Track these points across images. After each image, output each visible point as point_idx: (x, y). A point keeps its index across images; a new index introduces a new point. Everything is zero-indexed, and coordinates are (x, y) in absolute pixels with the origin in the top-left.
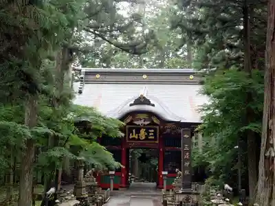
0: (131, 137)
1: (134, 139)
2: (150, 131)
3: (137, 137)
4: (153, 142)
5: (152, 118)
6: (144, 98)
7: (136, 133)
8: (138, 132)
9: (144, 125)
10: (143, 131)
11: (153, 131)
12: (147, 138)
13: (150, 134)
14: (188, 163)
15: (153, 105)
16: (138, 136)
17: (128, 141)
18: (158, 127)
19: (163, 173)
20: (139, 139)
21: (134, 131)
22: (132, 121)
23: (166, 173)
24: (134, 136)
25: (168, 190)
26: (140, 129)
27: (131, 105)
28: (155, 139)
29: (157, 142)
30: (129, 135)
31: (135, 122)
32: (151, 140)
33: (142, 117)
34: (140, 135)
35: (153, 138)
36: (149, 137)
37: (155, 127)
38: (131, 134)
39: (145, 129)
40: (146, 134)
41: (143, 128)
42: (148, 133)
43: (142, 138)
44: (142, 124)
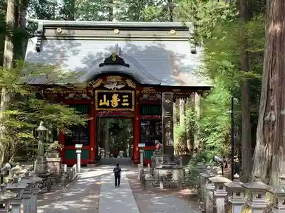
0: (101, 104)
2: (124, 97)
3: (108, 105)
4: (127, 109)
5: (127, 81)
6: (117, 56)
7: (107, 99)
8: (110, 97)
9: (117, 89)
10: (115, 97)
11: (127, 96)
12: (120, 106)
13: (124, 101)
14: (170, 133)
15: (128, 66)
16: (110, 103)
17: (97, 109)
18: (133, 92)
19: (140, 145)
20: (110, 107)
21: (105, 96)
22: (102, 85)
23: (143, 145)
24: (103, 104)
25: (145, 165)
26: (113, 94)
27: (101, 65)
28: (130, 106)
29: (132, 110)
30: (99, 103)
32: (126, 107)
33: (114, 80)
34: (112, 101)
35: (127, 104)
36: (123, 104)
37: (130, 92)
38: (101, 101)
39: (118, 95)
40: (119, 100)
41: (116, 93)
42: (122, 99)
43: (114, 105)
44: (114, 88)
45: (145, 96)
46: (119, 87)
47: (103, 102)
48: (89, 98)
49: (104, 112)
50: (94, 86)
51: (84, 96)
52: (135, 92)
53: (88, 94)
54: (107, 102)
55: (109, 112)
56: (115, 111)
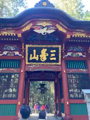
0: (31, 58)
1: (34, 61)
2: (52, 51)
4: (54, 63)
5: (57, 25)
8: (39, 53)
9: (47, 34)
10: (44, 51)
11: (54, 51)
12: (48, 60)
16: (39, 57)
17: (27, 63)
20: (39, 61)
22: (32, 29)
26: (42, 48)
28: (57, 61)
29: (60, 63)
30: (29, 57)
32: (53, 61)
33: (44, 24)
34: (40, 56)
35: (55, 59)
36: (51, 59)
38: (31, 55)
39: (46, 50)
40: (48, 55)
41: (45, 48)
42: (50, 53)
43: (43, 59)
44: (44, 33)
45: (69, 54)
46: (50, 32)
47: (33, 56)
48: (20, 55)
49: (34, 66)
50: (23, 30)
51: (17, 53)
52: (62, 48)
53: (20, 52)
54: (36, 56)
55: (39, 66)
56: (43, 65)
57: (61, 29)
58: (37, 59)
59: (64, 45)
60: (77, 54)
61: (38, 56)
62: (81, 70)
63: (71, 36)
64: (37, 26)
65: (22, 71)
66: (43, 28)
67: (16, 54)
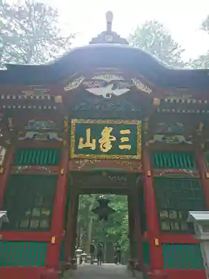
0: (81, 146)
1: (87, 150)
2: (122, 132)
4: (128, 157)
5: (134, 80)
6: (114, 34)
7: (92, 137)
10: (106, 133)
11: (128, 132)
12: (115, 149)
16: (98, 144)
17: (73, 156)
18: (139, 122)
21: (88, 131)
22: (82, 87)
24: (88, 144)
26: (103, 127)
29: (138, 157)
30: (77, 143)
31: (90, 90)
32: (125, 152)
33: (108, 77)
34: (100, 141)
35: (129, 147)
36: (121, 147)
37: (133, 122)
38: (81, 140)
39: (111, 129)
40: (114, 139)
41: (109, 126)
42: (119, 137)
43: (105, 148)
44: (108, 95)
45: (158, 138)
47: (84, 142)
48: (61, 140)
49: (86, 161)
50: (66, 89)
51: (53, 135)
54: (91, 142)
55: (96, 161)
56: (106, 159)
57: (141, 87)
58: (94, 148)
59: (147, 119)
60: (174, 138)
61: (94, 141)
62: (184, 170)
63: (162, 101)
64: (94, 80)
65: (62, 172)
66: (106, 84)
67: (51, 138)
